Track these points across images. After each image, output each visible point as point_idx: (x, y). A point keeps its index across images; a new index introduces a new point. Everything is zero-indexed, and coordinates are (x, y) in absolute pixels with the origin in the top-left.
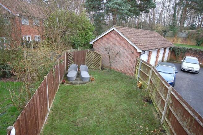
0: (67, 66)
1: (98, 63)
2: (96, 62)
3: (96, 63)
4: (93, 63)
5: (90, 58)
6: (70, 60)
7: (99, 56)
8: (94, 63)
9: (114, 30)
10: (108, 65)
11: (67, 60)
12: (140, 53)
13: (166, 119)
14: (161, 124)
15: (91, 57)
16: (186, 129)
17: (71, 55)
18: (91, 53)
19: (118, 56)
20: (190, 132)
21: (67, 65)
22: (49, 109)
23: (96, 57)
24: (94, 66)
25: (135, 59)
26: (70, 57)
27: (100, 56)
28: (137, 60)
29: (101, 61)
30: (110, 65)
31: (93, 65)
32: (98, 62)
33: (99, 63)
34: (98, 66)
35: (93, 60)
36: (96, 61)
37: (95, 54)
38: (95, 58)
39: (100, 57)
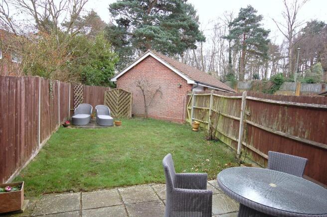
0: (71, 108)
1: (125, 107)
2: (123, 106)
3: (123, 108)
4: (117, 107)
5: (112, 100)
6: (77, 98)
7: (127, 95)
8: (119, 107)
9: (149, 56)
10: (143, 112)
11: (73, 98)
12: (191, 85)
13: (244, 144)
14: (238, 156)
15: (114, 99)
16: (278, 132)
17: (80, 91)
18: (114, 91)
19: (159, 95)
20: (285, 132)
21: (73, 106)
22: (41, 145)
23: (122, 98)
24: (120, 113)
25: (184, 97)
26: (79, 93)
27: (129, 95)
28: (188, 96)
29: (130, 103)
30: (146, 111)
31: (117, 111)
32: (127, 104)
33: (127, 106)
34: (125, 112)
35: (117, 103)
36: (122, 103)
37: (120, 92)
38: (120, 100)
39: (128, 97)
